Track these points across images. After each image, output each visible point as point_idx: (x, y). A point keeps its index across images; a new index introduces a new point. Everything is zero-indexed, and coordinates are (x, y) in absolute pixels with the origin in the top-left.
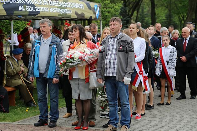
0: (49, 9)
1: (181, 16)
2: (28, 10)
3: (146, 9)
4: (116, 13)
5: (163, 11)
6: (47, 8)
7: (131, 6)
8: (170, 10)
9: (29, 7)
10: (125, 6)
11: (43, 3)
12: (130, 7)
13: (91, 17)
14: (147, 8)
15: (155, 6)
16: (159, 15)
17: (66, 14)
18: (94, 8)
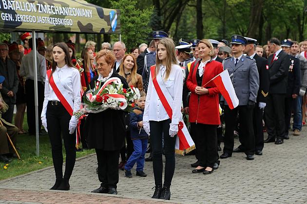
0: (37, 19)
1: (240, 31)
2: (4, 19)
3: (189, 19)
4: (144, 24)
5: (214, 23)
6: (33, 16)
7: (168, 14)
8: (224, 23)
9: (6, 14)
10: (159, 14)
11: (29, 9)
13: (103, 30)
14: (192, 19)
15: (203, 16)
16: (208, 29)
17: (64, 26)
18: (109, 16)
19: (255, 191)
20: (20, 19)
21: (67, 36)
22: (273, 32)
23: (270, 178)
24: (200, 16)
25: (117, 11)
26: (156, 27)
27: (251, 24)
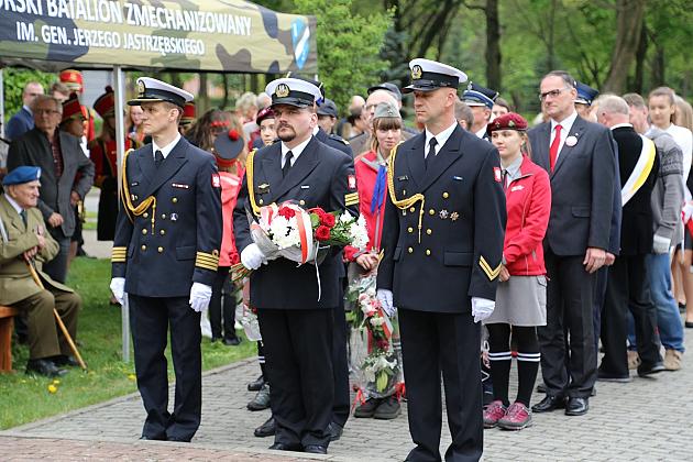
0: (122, 39)
1: (589, 67)
2: (48, 41)
3: (465, 39)
4: (370, 49)
5: (526, 50)
6: (114, 34)
7: (417, 27)
8: (550, 47)
9: (53, 28)
10: (398, 28)
11: (105, 15)
13: (276, 64)
14: (472, 38)
15: (501, 31)
16: (513, 62)
17: (183, 57)
18: (290, 32)
20: (84, 40)
22: (668, 70)
23: (682, 417)
24: (494, 32)
25: (310, 20)
27: (617, 50)
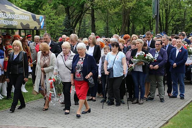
1: (117, 28)
3: (87, 21)
4: (60, 24)
7: (74, 18)
8: (107, 24)
10: (69, 18)
12: (73, 20)
13: (36, 27)
14: (89, 21)
15: (95, 19)
16: (99, 27)
17: (12, 25)
18: (39, 19)
19: (125, 122)
21: (13, 31)
22: (136, 29)
23: (134, 114)
24: (93, 20)
25: (44, 16)
26: (67, 26)
27: (123, 24)
